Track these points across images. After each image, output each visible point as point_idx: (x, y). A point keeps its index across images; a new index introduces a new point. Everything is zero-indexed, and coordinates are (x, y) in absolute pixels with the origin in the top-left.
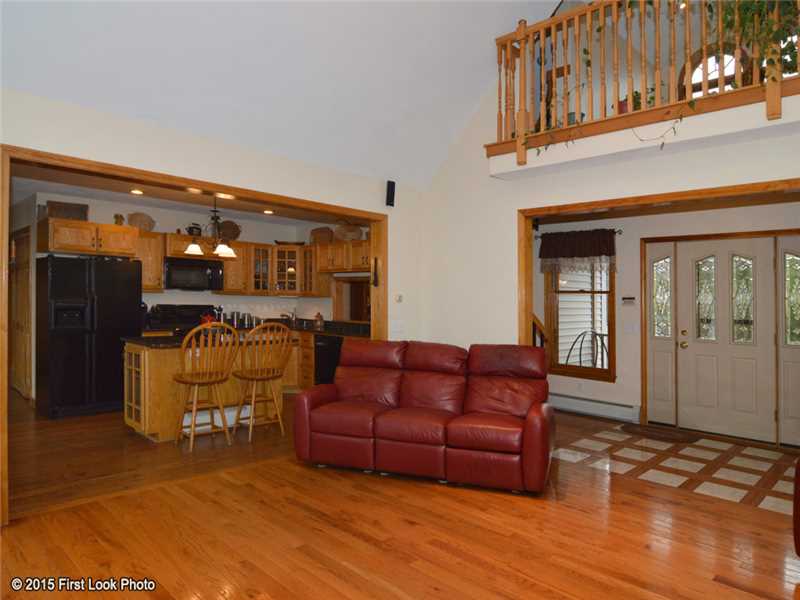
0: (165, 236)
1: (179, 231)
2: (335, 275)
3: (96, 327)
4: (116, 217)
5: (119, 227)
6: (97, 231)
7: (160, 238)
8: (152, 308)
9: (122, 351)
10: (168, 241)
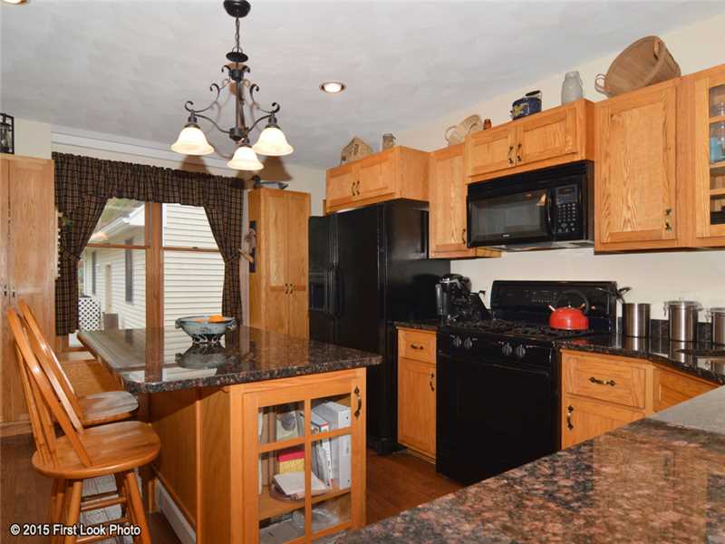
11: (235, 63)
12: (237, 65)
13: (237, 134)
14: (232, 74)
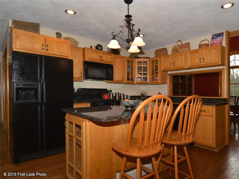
0: (84, 49)
1: (91, 47)
2: (169, 73)
3: (44, 101)
4: (57, 34)
5: (58, 39)
6: (45, 39)
7: (81, 50)
8: (78, 90)
9: (64, 120)
10: (86, 53)
11: (128, 18)
12: (128, 19)
13: (129, 41)
14: (127, 22)
